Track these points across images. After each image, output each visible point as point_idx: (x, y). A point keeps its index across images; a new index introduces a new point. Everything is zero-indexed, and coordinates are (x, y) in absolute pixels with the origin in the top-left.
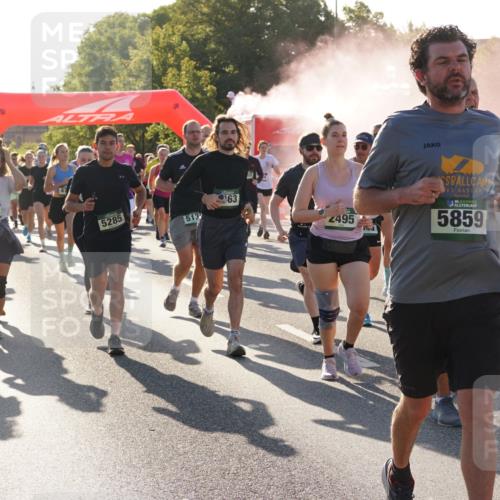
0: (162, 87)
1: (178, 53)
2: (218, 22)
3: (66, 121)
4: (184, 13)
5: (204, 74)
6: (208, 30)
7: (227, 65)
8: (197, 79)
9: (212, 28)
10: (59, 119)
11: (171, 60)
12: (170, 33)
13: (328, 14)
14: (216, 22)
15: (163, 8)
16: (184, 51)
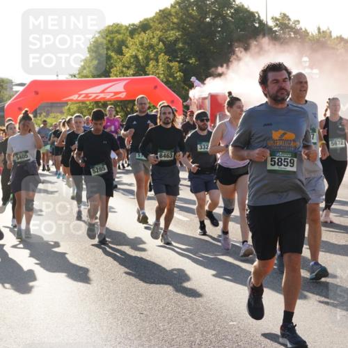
0: (146, 75)
1: (157, 50)
2: (184, 29)
3: (80, 98)
4: (160, 23)
5: (175, 65)
6: (177, 34)
7: (190, 58)
8: (170, 68)
9: (180, 33)
10: (75, 97)
11: (152, 55)
12: (151, 36)
13: (261, 22)
14: (183, 28)
15: (146, 20)
16: (161, 49)
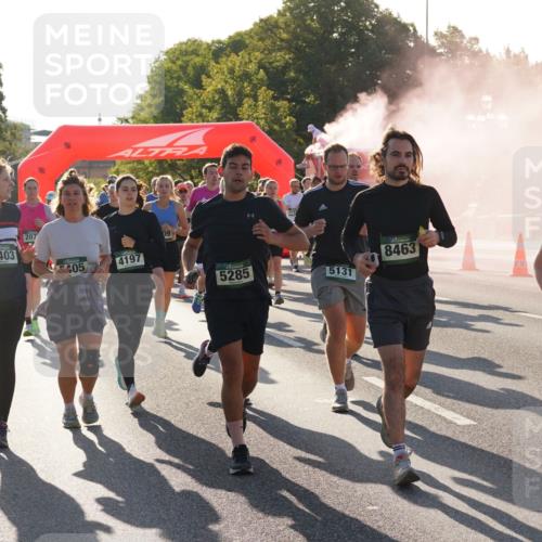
0: (238, 119)
1: (255, 82)
2: (298, 51)
3: (135, 155)
4: (261, 39)
5: (283, 104)
6: (287, 57)
7: (307, 95)
8: (274, 109)
9: (291, 56)
10: (127, 153)
11: (248, 90)
12: (247, 60)
13: (418, 40)
14: (296, 49)
15: (239, 34)
16: (262, 80)
